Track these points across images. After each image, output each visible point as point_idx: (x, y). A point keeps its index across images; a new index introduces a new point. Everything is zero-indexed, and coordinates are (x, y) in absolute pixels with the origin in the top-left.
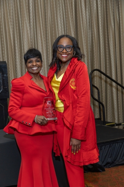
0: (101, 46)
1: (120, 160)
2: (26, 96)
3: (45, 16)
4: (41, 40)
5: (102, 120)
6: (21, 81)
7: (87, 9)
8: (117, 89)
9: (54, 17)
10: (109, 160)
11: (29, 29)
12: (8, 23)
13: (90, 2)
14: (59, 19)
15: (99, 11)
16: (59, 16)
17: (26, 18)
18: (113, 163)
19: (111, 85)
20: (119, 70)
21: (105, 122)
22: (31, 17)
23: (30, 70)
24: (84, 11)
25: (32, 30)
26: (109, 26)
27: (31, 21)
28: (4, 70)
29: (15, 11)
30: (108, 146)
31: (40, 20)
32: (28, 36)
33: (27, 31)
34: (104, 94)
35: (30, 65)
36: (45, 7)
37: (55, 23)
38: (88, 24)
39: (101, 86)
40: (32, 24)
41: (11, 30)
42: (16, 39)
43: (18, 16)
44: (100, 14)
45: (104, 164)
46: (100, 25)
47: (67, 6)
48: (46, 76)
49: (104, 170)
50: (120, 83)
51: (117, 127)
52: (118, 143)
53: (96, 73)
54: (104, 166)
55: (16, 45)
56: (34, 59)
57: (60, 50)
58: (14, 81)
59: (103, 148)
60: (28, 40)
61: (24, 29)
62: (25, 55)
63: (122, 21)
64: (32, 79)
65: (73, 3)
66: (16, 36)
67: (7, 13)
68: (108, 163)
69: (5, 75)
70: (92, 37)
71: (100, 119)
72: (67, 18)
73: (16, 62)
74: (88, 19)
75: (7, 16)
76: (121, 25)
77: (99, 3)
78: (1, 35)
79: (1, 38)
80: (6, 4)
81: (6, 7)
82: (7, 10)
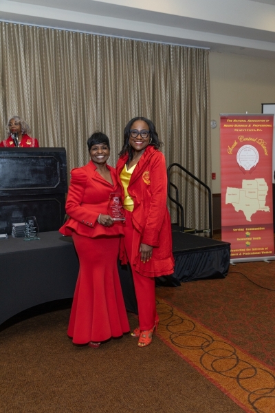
0: (183, 136)
1: (200, 274)
2: (88, 190)
3: (116, 96)
4: (110, 125)
5: (180, 225)
6: (83, 171)
7: (168, 91)
8: (200, 189)
9: (127, 98)
10: (187, 273)
11: (95, 111)
12: (70, 102)
13: (171, 82)
14: (133, 100)
15: (183, 94)
16: (132, 97)
17: (93, 97)
18: (190, 276)
19: (193, 184)
20: (203, 166)
21: (183, 228)
22: (99, 97)
23: (95, 159)
24: (164, 93)
25: (99, 112)
26: (194, 113)
27: (99, 101)
28: (62, 158)
29: (79, 88)
30: (186, 256)
31: (109, 101)
32: (94, 121)
33: (93, 113)
34: (183, 195)
35: (94, 152)
36: (116, 85)
37: (127, 106)
38: (168, 108)
39: (181, 184)
40: (99, 105)
41: (73, 112)
42: (79, 122)
43: (83, 94)
44: (183, 97)
45: (180, 277)
46: (183, 111)
47: (143, 86)
48: (115, 167)
49: (180, 285)
50: (204, 182)
52: (197, 253)
53: (175, 168)
54: (180, 280)
55: (79, 130)
56: (100, 146)
57: (134, 135)
58: (74, 171)
59: (180, 258)
60: (94, 124)
61: (89, 111)
62: (89, 140)
63: (210, 107)
64: (97, 170)
65: (151, 82)
66: (79, 119)
67: (69, 90)
68: (184, 277)
69: (64, 165)
70: (172, 125)
71: (177, 224)
73: (78, 150)
74: (168, 103)
75: (69, 94)
76: (208, 111)
77: (182, 83)
78: (61, 117)
79: (61, 120)
80: (68, 78)
81: (68, 82)
82: (69, 86)
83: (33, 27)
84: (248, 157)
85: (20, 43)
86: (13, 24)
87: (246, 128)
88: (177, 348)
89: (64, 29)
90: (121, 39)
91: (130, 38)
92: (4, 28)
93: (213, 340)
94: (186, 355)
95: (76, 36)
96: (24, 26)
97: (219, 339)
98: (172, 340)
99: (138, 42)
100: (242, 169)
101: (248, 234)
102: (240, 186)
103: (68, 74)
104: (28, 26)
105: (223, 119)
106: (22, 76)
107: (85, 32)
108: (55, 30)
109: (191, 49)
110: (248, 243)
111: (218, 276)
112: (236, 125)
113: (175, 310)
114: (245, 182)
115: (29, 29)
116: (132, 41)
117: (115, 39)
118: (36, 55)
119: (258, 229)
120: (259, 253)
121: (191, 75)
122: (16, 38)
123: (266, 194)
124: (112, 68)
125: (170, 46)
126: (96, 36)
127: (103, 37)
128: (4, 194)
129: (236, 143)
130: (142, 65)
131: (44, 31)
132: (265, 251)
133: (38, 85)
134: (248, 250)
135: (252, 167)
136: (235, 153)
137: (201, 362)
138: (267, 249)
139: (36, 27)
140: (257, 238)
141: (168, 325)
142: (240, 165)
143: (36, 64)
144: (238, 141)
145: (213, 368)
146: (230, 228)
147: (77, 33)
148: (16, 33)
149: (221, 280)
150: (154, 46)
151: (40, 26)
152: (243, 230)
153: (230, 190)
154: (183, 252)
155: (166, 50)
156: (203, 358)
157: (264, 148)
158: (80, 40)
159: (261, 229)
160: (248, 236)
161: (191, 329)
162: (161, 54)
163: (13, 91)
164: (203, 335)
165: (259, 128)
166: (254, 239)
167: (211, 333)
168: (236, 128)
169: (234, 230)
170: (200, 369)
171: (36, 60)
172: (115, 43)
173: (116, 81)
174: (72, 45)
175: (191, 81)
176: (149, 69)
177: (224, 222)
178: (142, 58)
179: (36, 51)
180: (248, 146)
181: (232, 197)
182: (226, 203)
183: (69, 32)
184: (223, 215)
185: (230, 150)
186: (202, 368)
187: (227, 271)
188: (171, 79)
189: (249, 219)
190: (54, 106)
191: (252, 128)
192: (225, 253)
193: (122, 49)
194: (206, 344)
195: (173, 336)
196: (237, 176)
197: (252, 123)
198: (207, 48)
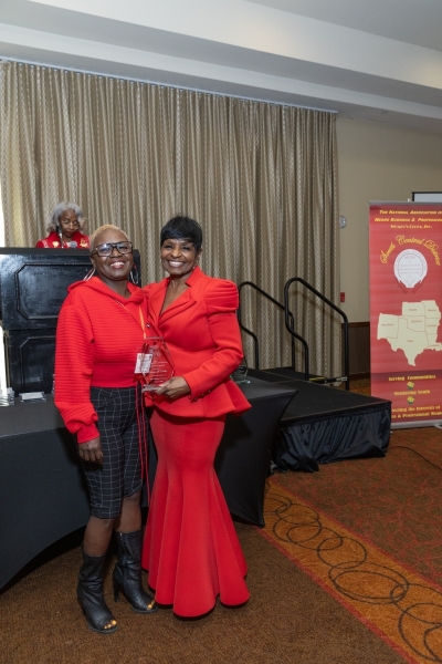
1: (347, 450)
7: (278, 172)
8: (323, 311)
9: (219, 182)
10: (326, 449)
11: (173, 200)
12: (136, 186)
13: (283, 159)
15: (299, 177)
16: (227, 179)
17: (170, 180)
18: (332, 454)
19: (313, 303)
20: (327, 283)
21: (307, 375)
22: (178, 180)
24: (272, 175)
25: (179, 202)
26: (315, 205)
27: (178, 185)
29: (150, 166)
30: (326, 422)
31: (193, 186)
33: (170, 203)
36: (203, 162)
37: (220, 193)
38: (279, 198)
40: (178, 191)
41: (141, 201)
42: (149, 217)
43: (154, 175)
44: (299, 182)
45: (316, 457)
46: (299, 202)
49: (318, 470)
51: (328, 385)
52: (342, 417)
54: (318, 460)
55: (149, 228)
61: (164, 200)
63: (338, 196)
65: (254, 158)
66: (149, 211)
67: (134, 169)
68: (323, 455)
70: (284, 222)
71: (292, 368)
72: (243, 184)
74: (278, 190)
75: (135, 174)
76: (335, 203)
77: (299, 161)
78: (122, 208)
79: (122, 214)
80: (133, 151)
81: (134, 157)
82: (134, 163)
83: (82, 74)
84: (411, 268)
85: (63, 97)
86: (52, 69)
87: (409, 223)
88: (348, 600)
89: (128, 79)
90: (212, 95)
91: (223, 94)
92: (38, 75)
93: (408, 584)
94: (369, 617)
95: (146, 89)
96: (69, 72)
97: (418, 580)
98: (334, 581)
99: (236, 99)
100: (402, 285)
101: (410, 384)
102: (398, 312)
103: (133, 145)
104: (75, 73)
105: (374, 209)
106: (64, 146)
107: (158, 83)
108: (114, 80)
109: (312, 111)
110: (411, 399)
111: (375, 453)
112: (392, 220)
113: (323, 519)
114: (406, 306)
115: (75, 78)
116: (228, 99)
117: (203, 94)
118: (86, 116)
119: (427, 377)
120: (427, 414)
121: (312, 149)
122: (57, 90)
123: (438, 324)
124: (198, 138)
125: (281, 106)
126: (175, 90)
127: (185, 91)
128: (39, 325)
129: (392, 247)
130: (242, 134)
131: (98, 80)
132: (435, 410)
133: (88, 160)
134: (411, 409)
135: (416, 282)
136: (392, 261)
137: (403, 636)
138: (439, 407)
139: (87, 75)
140: (425, 392)
141: (318, 550)
142: (399, 279)
143: (86, 129)
144: (396, 243)
145: (431, 652)
146: (384, 377)
147: (146, 84)
148: (57, 83)
149: (379, 460)
150: (259, 107)
151: (93, 73)
152: (403, 379)
153: (384, 318)
154: (322, 416)
155: (275, 113)
156: (405, 627)
157: (435, 253)
158: (151, 95)
159: (431, 377)
160: (410, 389)
161: (361, 558)
162: (269, 118)
163: (52, 169)
164: (387, 572)
165: (428, 223)
166: (420, 392)
167: (398, 568)
168: (394, 223)
169: (390, 379)
170: (407, 654)
171: (86, 122)
172: (202, 100)
173: (203, 157)
174: (139, 102)
175: (312, 159)
176: (251, 140)
177: (375, 367)
178: (242, 123)
179: (86, 110)
180: (411, 251)
181: (387, 328)
182: (379, 338)
183: (135, 83)
184: (373, 356)
185: (385, 256)
186: (409, 651)
187: (386, 446)
188: (282, 155)
189: (412, 362)
190: (113, 191)
191: (416, 223)
192: (383, 417)
193: (212, 109)
194: (398, 591)
195: (334, 573)
196: (395, 296)
197: (417, 216)
198: (334, 112)
